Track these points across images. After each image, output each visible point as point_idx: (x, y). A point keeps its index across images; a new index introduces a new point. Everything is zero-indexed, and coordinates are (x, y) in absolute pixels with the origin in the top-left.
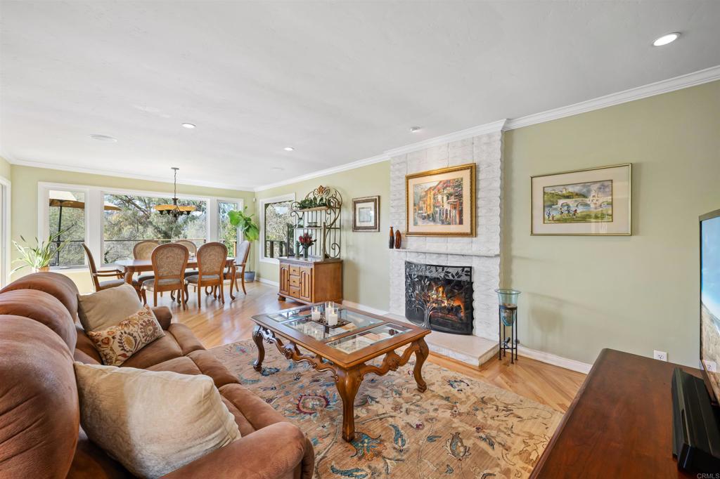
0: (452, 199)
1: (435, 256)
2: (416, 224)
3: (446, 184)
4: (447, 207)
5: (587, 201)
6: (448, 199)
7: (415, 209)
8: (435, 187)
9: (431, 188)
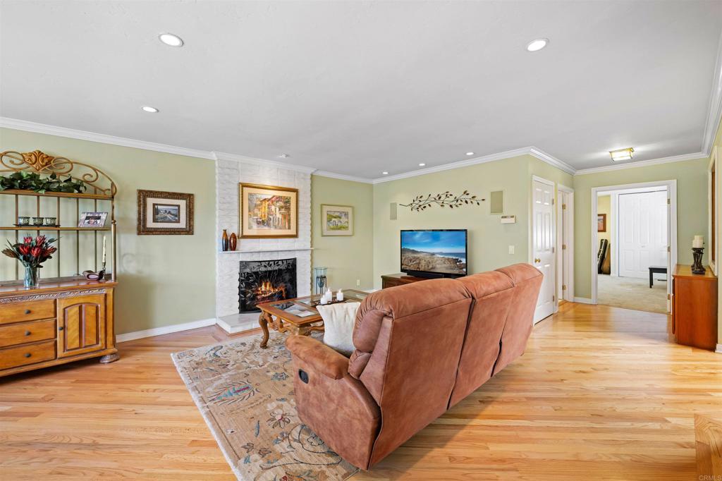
0: (283, 211)
1: (268, 254)
2: (250, 228)
3: (279, 199)
4: (279, 216)
5: (341, 220)
6: (280, 210)
7: (250, 215)
8: (269, 200)
9: (265, 199)
